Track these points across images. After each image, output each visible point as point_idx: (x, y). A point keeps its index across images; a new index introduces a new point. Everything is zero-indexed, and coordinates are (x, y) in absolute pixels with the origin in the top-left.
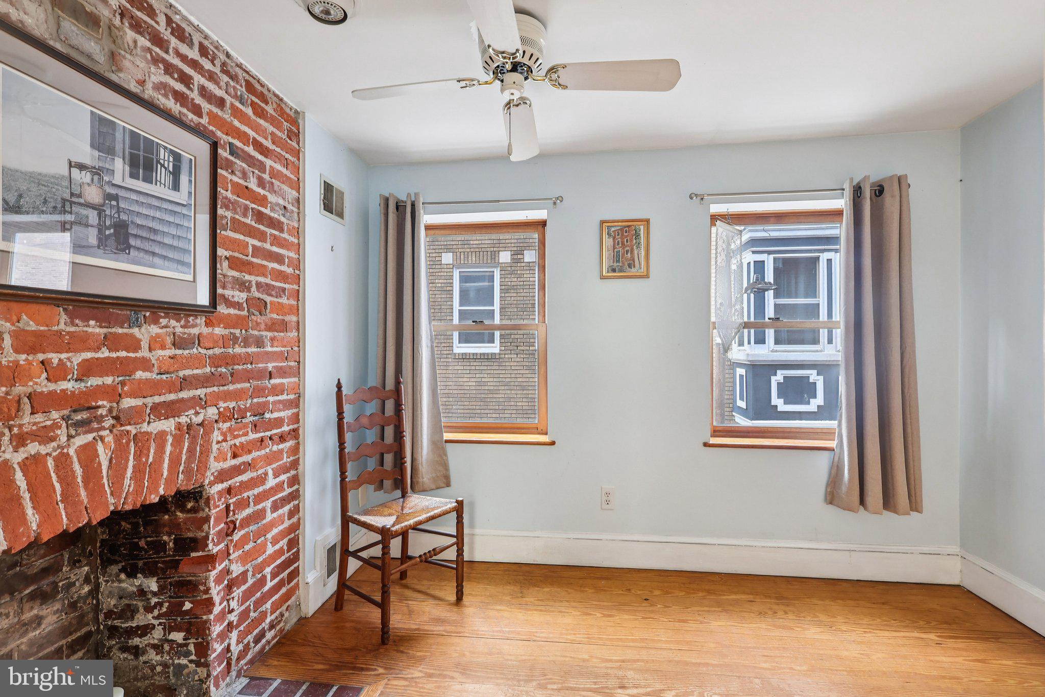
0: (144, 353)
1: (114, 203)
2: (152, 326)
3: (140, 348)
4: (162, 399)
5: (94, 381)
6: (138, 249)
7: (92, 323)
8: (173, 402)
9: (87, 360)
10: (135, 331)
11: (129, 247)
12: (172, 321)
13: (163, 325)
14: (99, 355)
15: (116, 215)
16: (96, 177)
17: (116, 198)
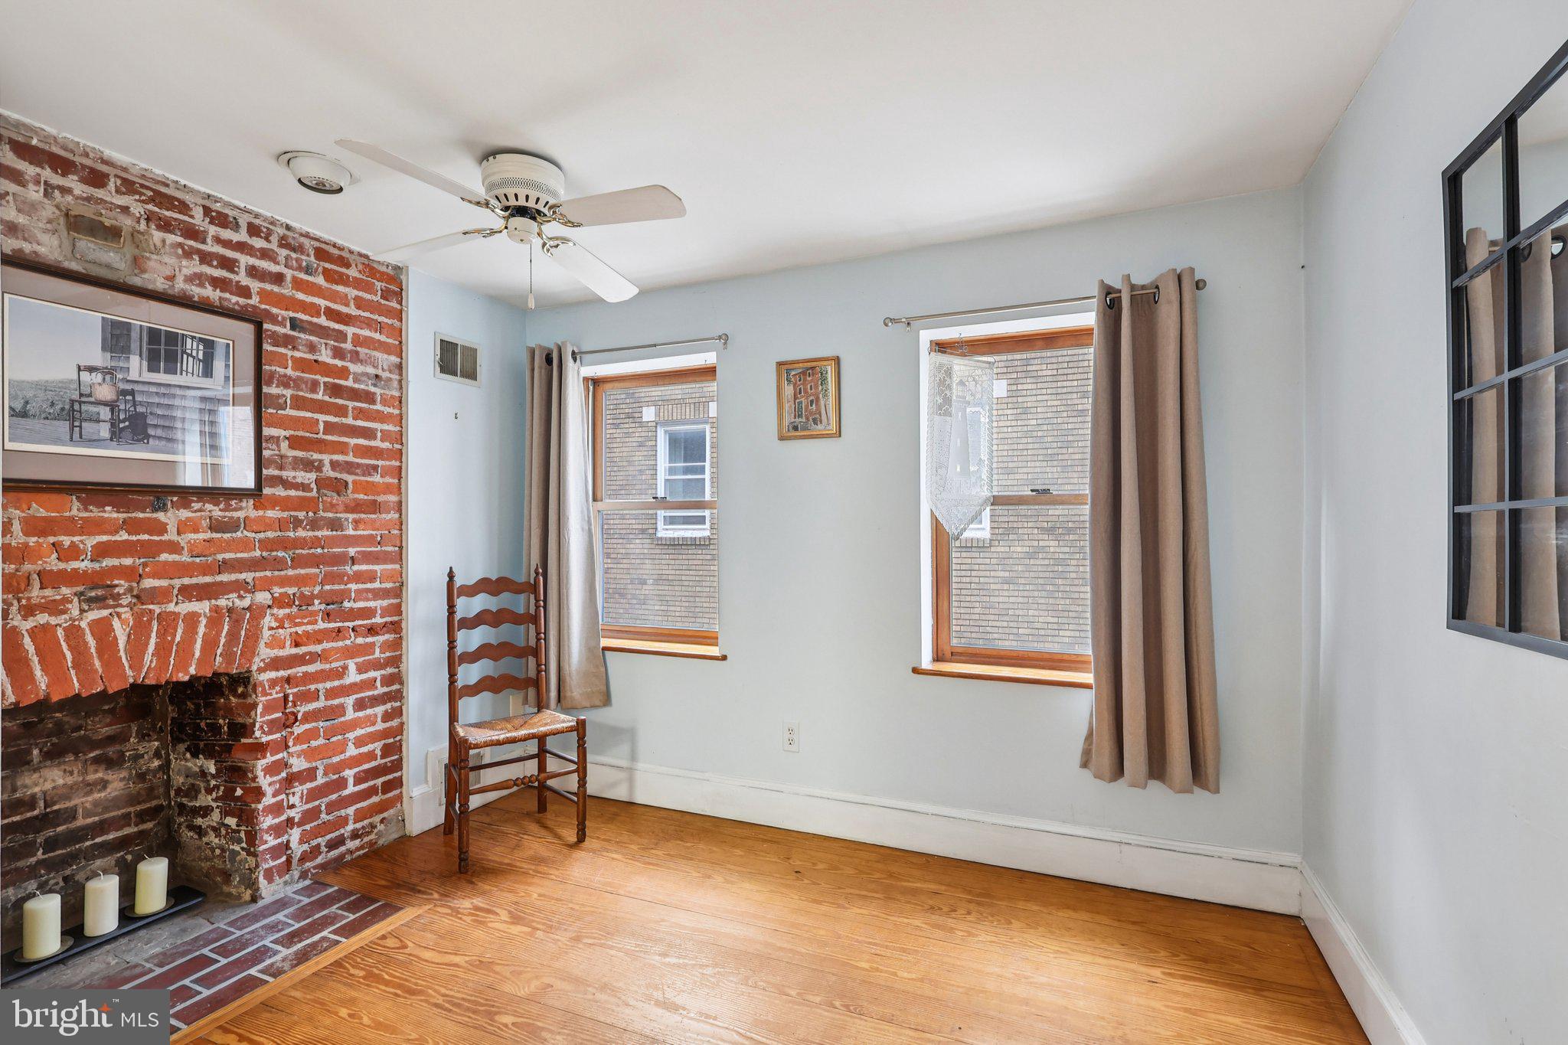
0: (171, 535)
1: (129, 398)
2: (181, 510)
3: (167, 532)
4: (194, 581)
5: (108, 562)
6: (160, 438)
7: (108, 508)
8: (207, 585)
9: (102, 542)
10: (161, 516)
11: (148, 437)
12: (207, 505)
13: (195, 508)
14: (117, 538)
15: (132, 409)
16: (108, 377)
17: (132, 393)
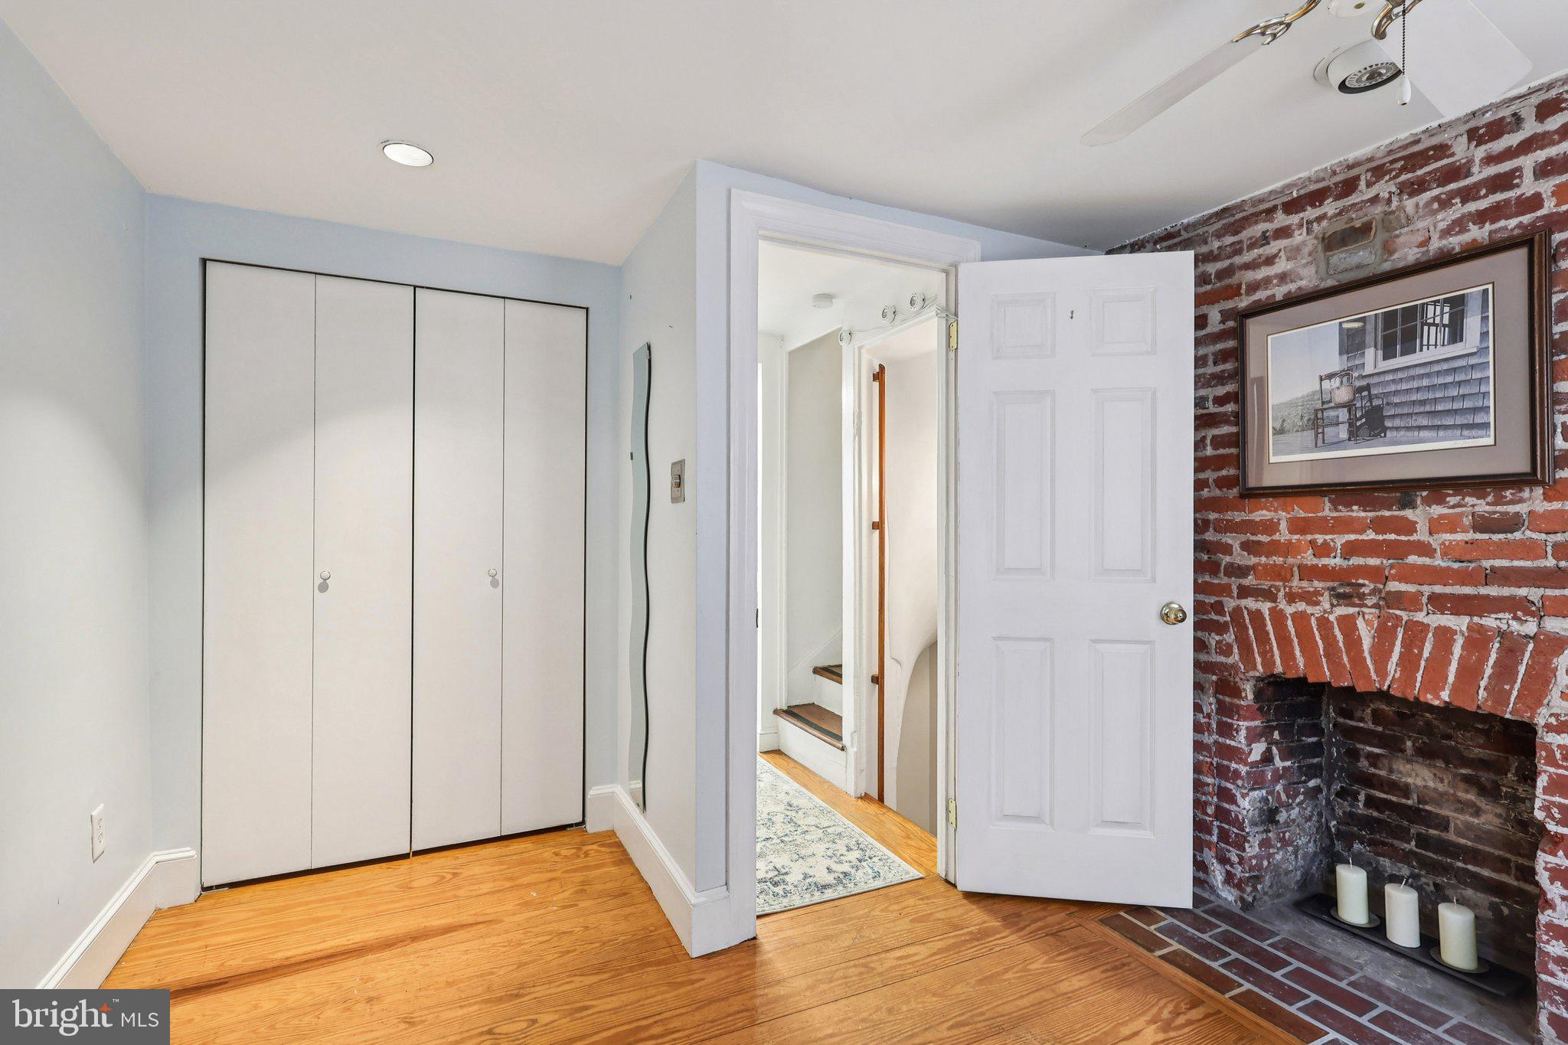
0: (1422, 535)
1: (1365, 393)
2: (1434, 507)
3: (1416, 531)
4: (1448, 590)
5: (1356, 561)
6: (1397, 429)
7: (1355, 508)
8: (1467, 597)
9: (1351, 542)
10: (1408, 513)
11: (1385, 429)
12: (1467, 499)
13: (1451, 504)
14: (1364, 537)
15: (1368, 404)
16: (1345, 379)
17: (1368, 388)
